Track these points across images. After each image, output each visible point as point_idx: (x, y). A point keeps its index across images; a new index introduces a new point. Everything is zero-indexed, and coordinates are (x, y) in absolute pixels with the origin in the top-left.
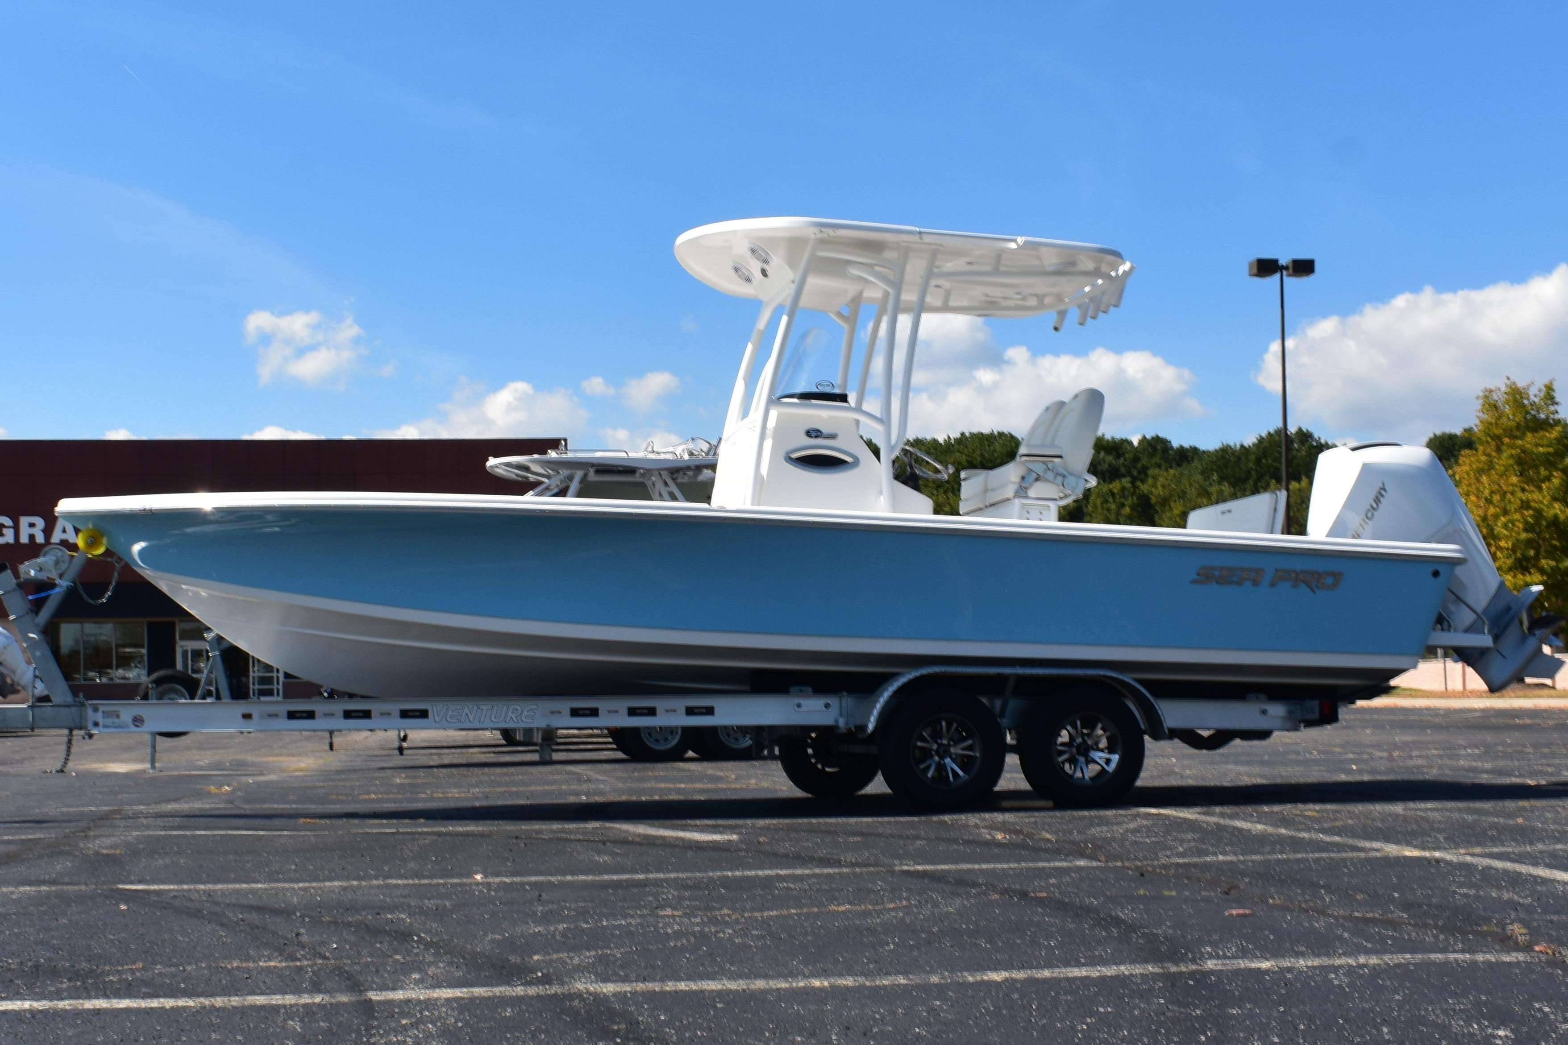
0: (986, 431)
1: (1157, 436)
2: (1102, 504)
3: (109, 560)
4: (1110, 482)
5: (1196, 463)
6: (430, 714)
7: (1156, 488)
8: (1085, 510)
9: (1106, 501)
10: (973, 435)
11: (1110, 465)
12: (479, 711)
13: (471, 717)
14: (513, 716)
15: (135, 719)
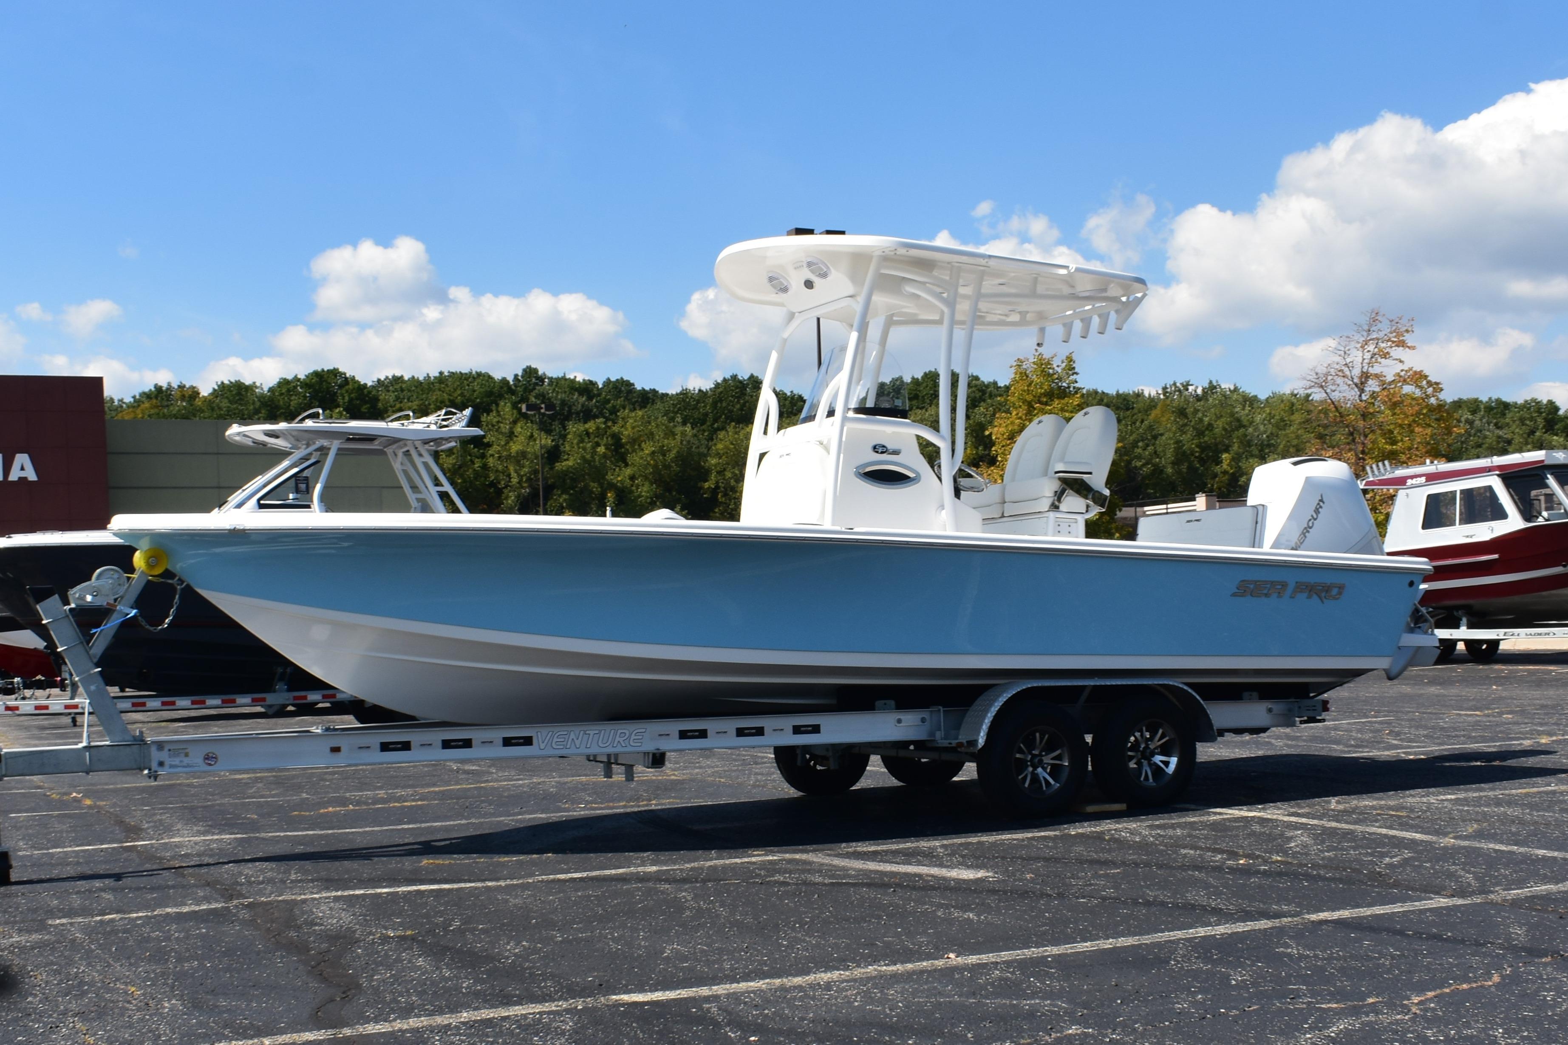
0: (465, 370)
1: (622, 378)
2: (578, 444)
3: (170, 581)
4: (585, 423)
5: (659, 405)
6: (535, 741)
7: (626, 429)
8: (562, 448)
9: (582, 441)
10: (452, 374)
11: (583, 406)
12: (586, 737)
13: (578, 742)
14: (621, 740)
15: (207, 758)
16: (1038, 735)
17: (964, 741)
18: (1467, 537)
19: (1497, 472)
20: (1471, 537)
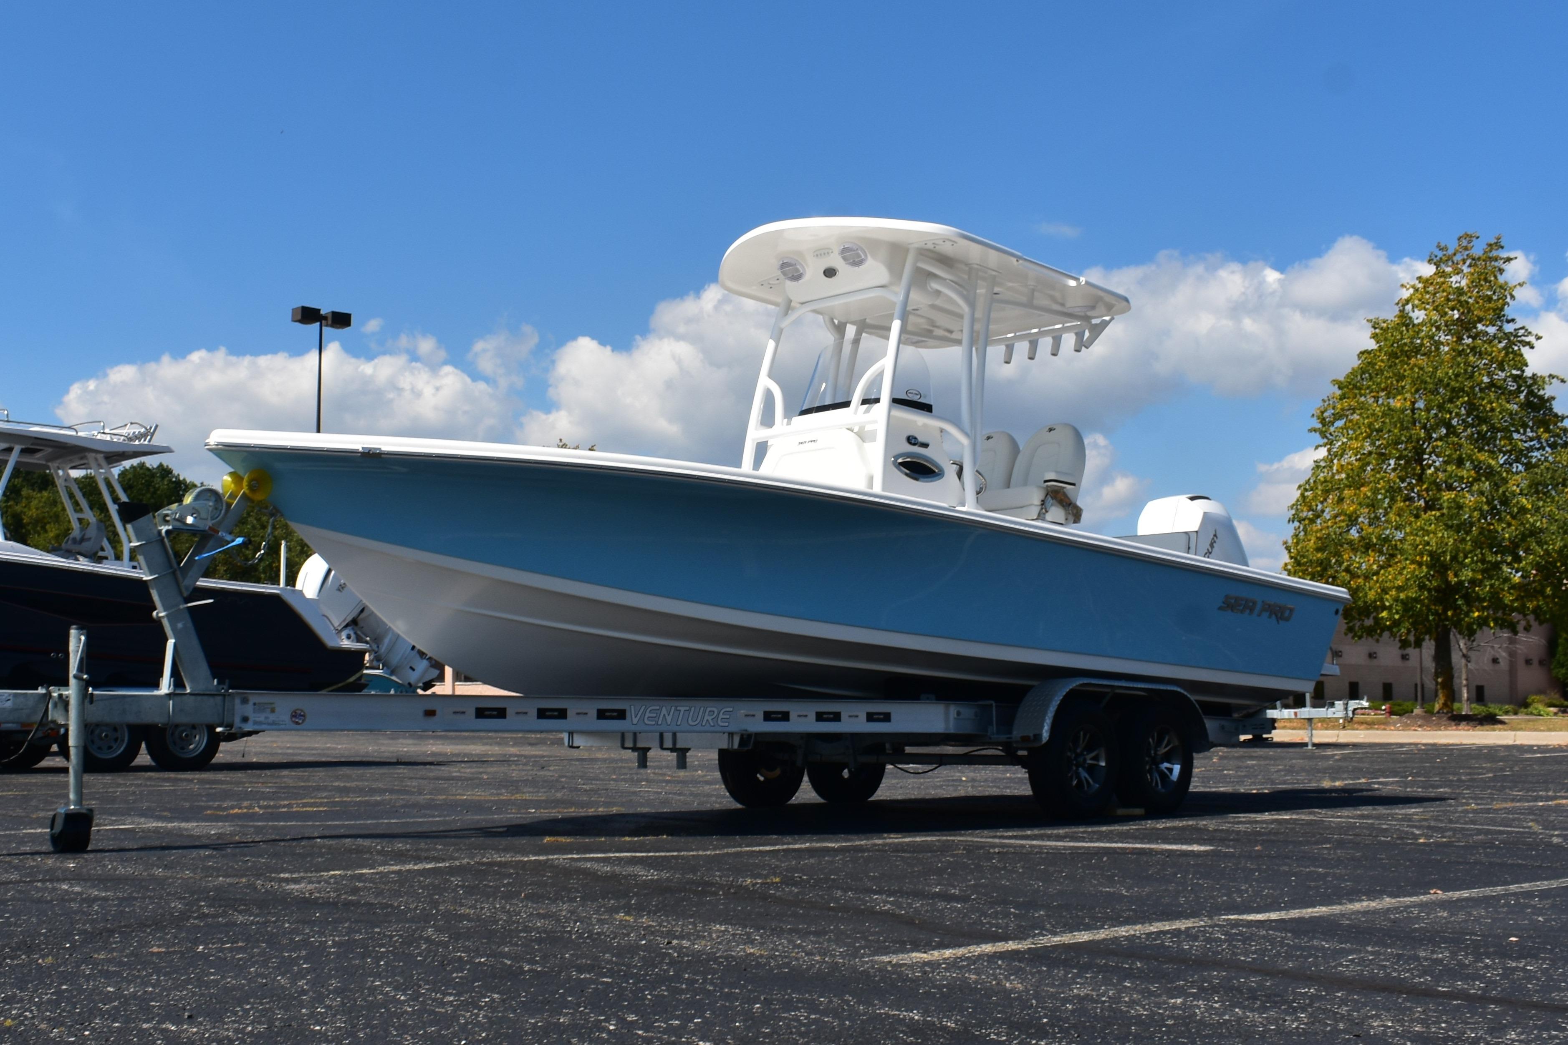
6: (628, 714)
12: (677, 713)
13: (669, 719)
14: (710, 718)
15: (295, 715)
16: (1082, 733)
17: (1031, 735)
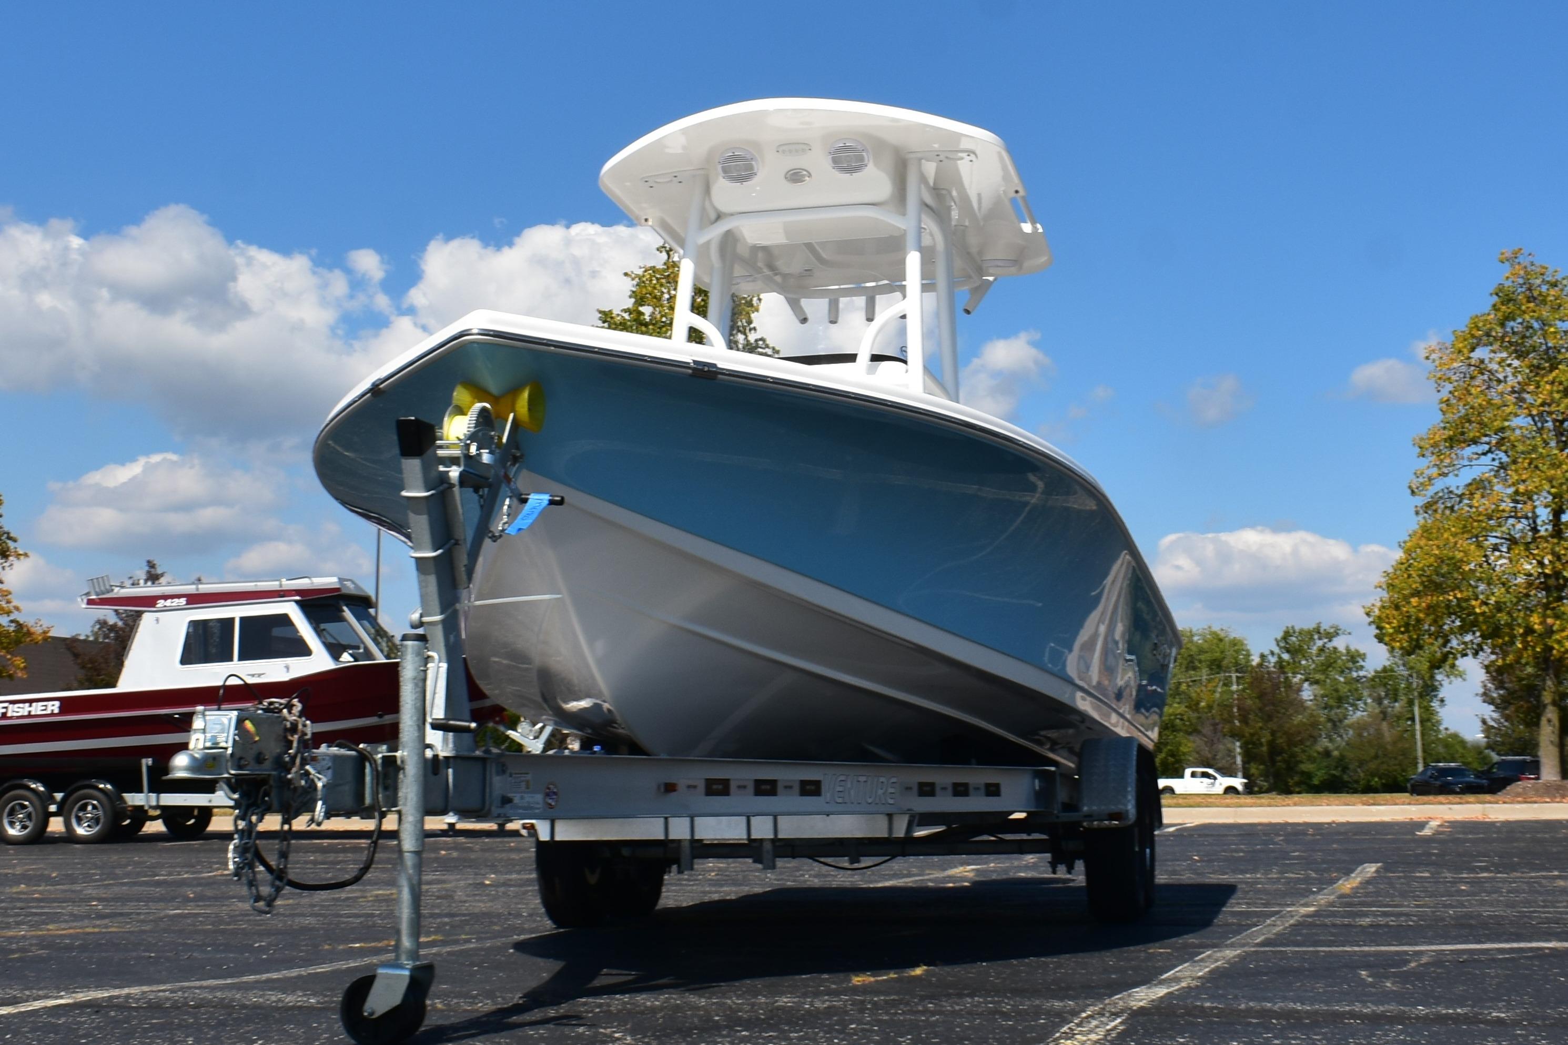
14: (881, 793)
18: (253, 675)
19: (298, 598)
20: (259, 675)
